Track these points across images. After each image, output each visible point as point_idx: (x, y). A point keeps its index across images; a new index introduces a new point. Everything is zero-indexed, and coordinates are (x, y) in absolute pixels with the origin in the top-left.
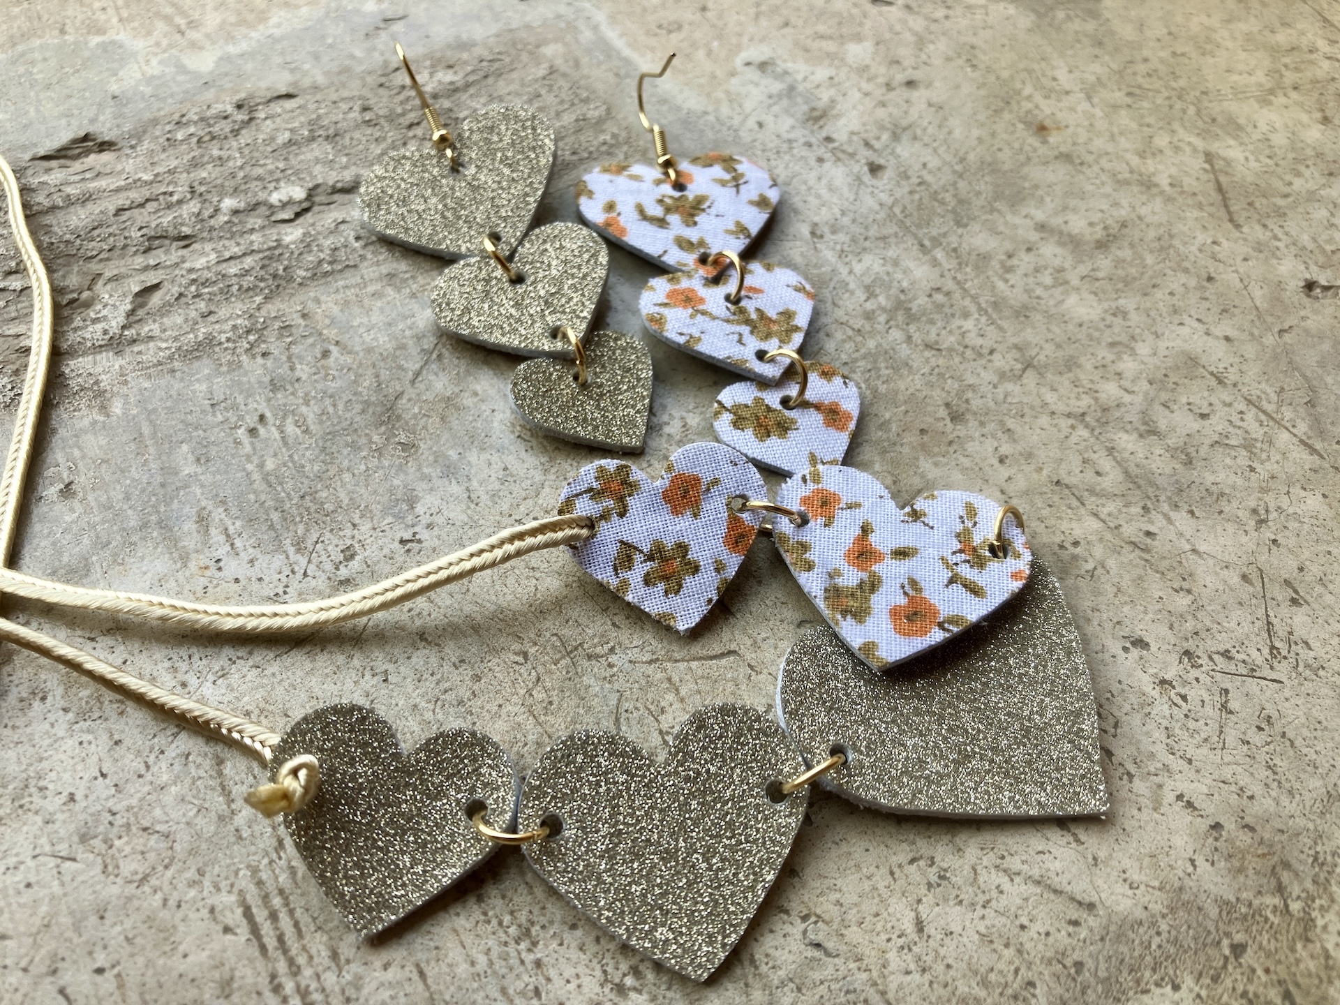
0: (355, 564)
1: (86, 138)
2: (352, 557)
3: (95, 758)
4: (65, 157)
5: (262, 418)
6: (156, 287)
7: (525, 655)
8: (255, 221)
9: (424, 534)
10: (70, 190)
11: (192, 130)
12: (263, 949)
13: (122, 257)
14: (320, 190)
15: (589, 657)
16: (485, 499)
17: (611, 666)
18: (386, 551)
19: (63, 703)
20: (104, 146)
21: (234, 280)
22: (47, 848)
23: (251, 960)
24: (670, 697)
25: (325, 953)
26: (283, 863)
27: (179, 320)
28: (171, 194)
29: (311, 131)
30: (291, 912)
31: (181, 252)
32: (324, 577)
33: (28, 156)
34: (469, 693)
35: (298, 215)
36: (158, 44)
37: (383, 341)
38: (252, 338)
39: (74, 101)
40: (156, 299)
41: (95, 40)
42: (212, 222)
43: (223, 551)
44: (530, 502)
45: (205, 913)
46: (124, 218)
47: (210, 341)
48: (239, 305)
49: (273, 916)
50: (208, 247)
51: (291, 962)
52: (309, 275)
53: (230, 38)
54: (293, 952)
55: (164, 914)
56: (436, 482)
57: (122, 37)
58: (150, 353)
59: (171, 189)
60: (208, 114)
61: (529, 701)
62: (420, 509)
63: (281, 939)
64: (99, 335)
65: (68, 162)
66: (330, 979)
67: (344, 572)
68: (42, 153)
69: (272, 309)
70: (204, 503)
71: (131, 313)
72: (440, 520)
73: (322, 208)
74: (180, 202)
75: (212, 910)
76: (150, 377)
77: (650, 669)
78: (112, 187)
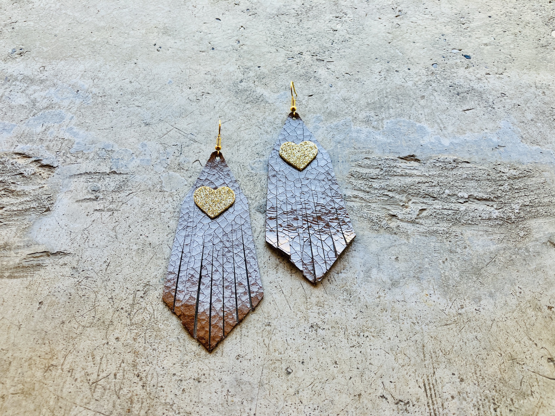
0: (463, 311)
1: (413, 156)
2: (463, 308)
3: (396, 332)
4: (406, 160)
5: (446, 259)
6: (425, 209)
7: (501, 355)
8: (453, 199)
9: (481, 310)
10: (407, 171)
11: (441, 164)
12: (427, 395)
13: (417, 196)
14: (471, 197)
15: (518, 363)
16: (499, 307)
17: (522, 368)
18: (471, 310)
19: (391, 315)
20: (417, 160)
21: (445, 216)
22: (383, 348)
23: (424, 397)
24: (536, 383)
25: (441, 404)
26: (434, 378)
27: (430, 222)
28: (433, 183)
29: (472, 176)
30: (434, 390)
31: (433, 201)
32: (455, 310)
33: (397, 156)
34: (485, 358)
35: (464, 202)
36: (435, 131)
37: (481, 251)
38: (447, 235)
39: (410, 143)
40: (424, 213)
41: (418, 124)
42: (442, 196)
43: (432, 292)
44: (511, 314)
45: (415, 380)
46: (420, 185)
47: (436, 232)
48: (446, 224)
49: (430, 389)
50: (440, 203)
51: (433, 402)
52: (465, 222)
53: (455, 137)
54: (433, 400)
55: (407, 376)
56: (487, 296)
57: (425, 126)
58: (422, 229)
59: (433, 181)
60: (446, 160)
61: (500, 367)
62: (482, 302)
63: (431, 395)
64: (409, 218)
65: (406, 162)
66: (441, 410)
67: (460, 311)
68: (401, 157)
69: (454, 228)
70: (429, 277)
71: (418, 215)
72: (486, 308)
73: (471, 202)
74: (435, 186)
75: (417, 381)
76: (420, 235)
77: (533, 374)
78: (418, 174)
